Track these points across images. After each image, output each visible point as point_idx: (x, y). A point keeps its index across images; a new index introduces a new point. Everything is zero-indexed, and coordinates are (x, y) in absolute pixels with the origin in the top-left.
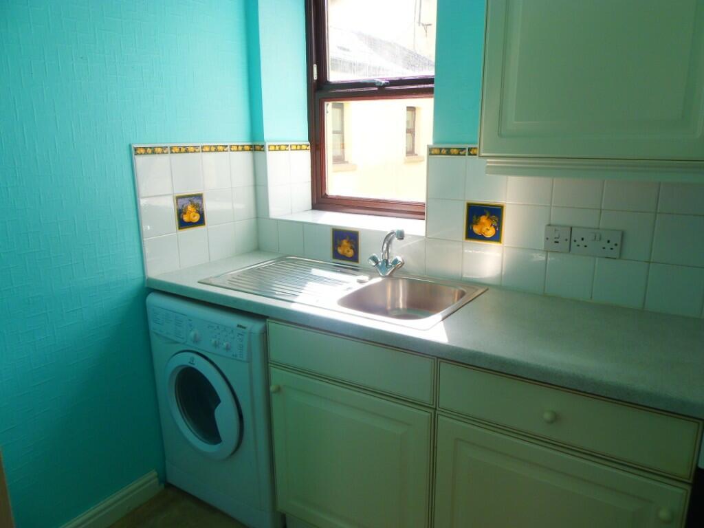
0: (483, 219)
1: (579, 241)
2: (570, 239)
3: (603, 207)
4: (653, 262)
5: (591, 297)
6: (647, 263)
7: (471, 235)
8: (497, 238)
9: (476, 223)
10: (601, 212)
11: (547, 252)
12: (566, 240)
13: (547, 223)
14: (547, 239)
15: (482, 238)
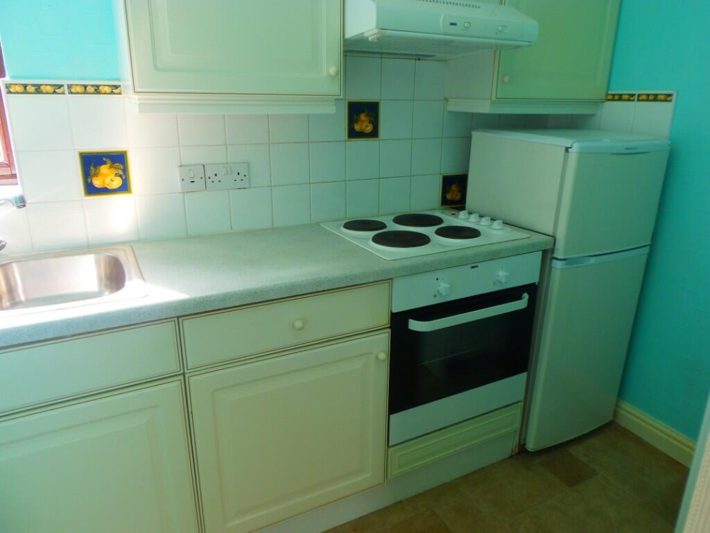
0: (104, 169)
1: (213, 178)
2: (205, 178)
3: (228, 142)
4: (274, 186)
5: (231, 228)
6: (270, 188)
7: (91, 190)
8: (125, 187)
9: (96, 175)
10: (227, 148)
11: (183, 193)
12: (202, 178)
13: (179, 165)
14: (183, 180)
15: (105, 191)
